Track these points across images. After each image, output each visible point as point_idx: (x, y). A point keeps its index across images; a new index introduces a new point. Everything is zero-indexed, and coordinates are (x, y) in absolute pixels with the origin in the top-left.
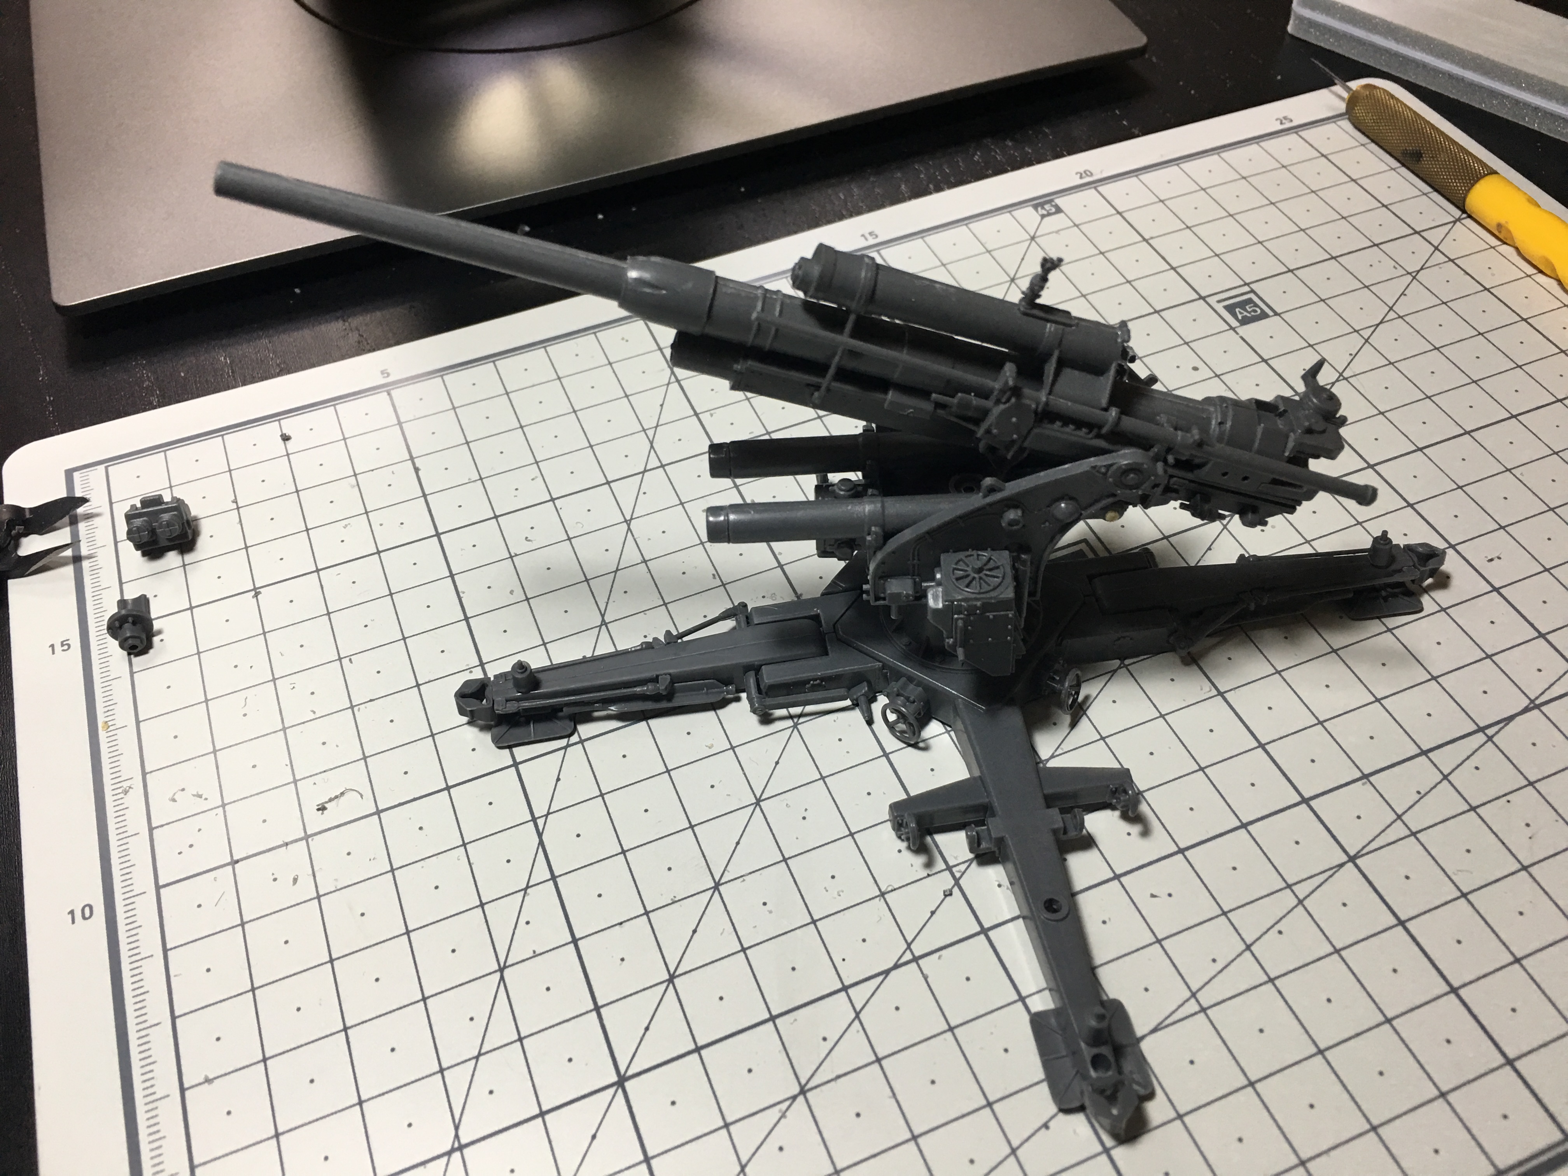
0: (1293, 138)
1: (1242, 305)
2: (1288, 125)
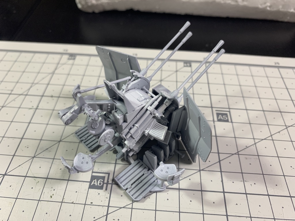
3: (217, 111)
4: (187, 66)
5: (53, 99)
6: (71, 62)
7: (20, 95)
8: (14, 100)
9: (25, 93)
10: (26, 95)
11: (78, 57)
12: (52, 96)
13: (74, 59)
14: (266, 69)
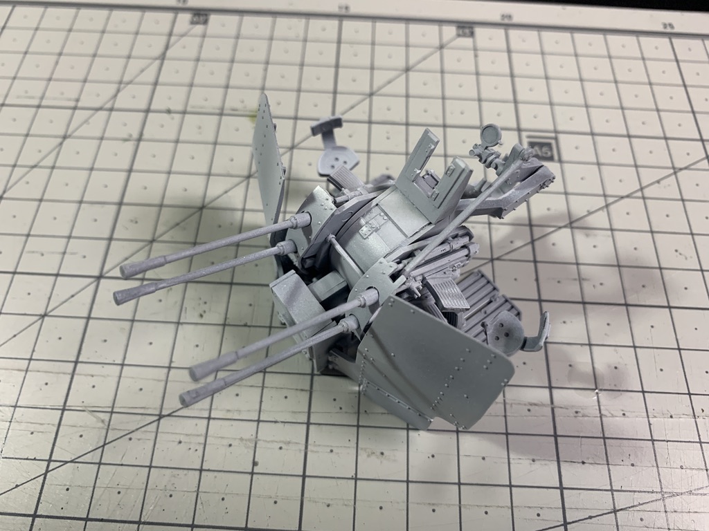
0: (666, 40)
1: (541, 145)
2: (669, 30)
3: (529, 137)
4: (464, 35)
5: (173, 118)
6: (199, 28)
7: (97, 109)
8: (86, 121)
9: (108, 106)
10: (111, 110)
11: (213, 18)
12: (169, 112)
13: (205, 22)
14: (643, 39)
